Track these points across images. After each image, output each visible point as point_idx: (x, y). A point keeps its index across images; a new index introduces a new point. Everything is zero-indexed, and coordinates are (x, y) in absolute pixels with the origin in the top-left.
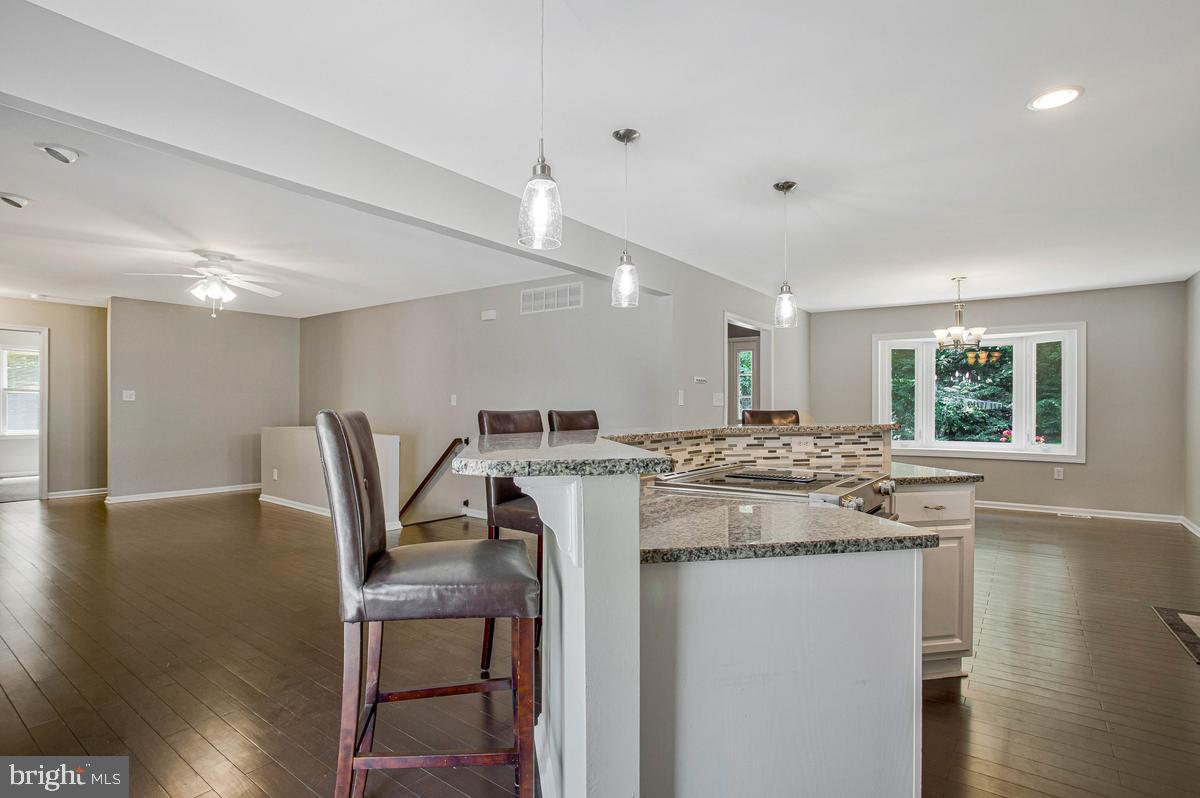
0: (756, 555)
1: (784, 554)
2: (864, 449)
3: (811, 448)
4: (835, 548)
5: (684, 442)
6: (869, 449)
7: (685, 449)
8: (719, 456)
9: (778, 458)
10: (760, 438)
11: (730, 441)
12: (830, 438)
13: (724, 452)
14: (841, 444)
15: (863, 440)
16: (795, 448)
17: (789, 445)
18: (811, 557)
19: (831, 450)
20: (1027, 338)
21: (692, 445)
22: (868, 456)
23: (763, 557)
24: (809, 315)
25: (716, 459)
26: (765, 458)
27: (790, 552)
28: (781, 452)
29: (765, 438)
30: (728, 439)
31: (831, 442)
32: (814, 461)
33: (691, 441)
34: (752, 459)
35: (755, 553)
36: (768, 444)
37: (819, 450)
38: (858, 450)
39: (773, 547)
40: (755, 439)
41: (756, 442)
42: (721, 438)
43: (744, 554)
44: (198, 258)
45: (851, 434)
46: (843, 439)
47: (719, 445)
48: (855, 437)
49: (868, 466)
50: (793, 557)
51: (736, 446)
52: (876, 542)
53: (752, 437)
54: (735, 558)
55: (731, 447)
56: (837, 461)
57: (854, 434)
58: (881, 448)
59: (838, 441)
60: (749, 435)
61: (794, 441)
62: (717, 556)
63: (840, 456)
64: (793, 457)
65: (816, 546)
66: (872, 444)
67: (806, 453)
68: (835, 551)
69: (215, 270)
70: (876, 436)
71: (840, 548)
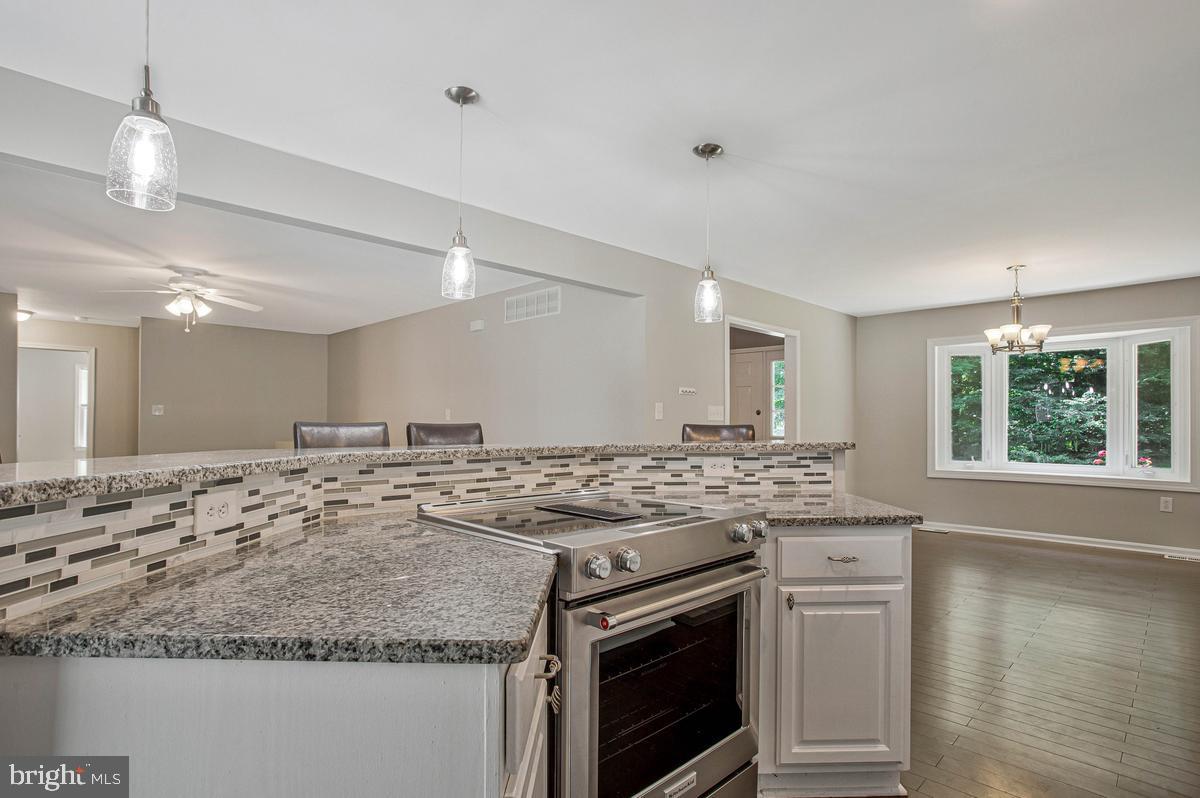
0: (168, 652)
1: (217, 654)
2: (806, 474)
3: (729, 472)
4: (311, 651)
5: (536, 464)
6: (812, 474)
7: (540, 471)
8: (604, 480)
9: (686, 484)
10: (661, 459)
11: (619, 461)
12: (758, 459)
13: (611, 476)
14: (773, 467)
15: (803, 462)
16: (707, 471)
17: (700, 467)
18: (263, 665)
19: (758, 475)
20: (1124, 338)
21: (552, 466)
22: (810, 483)
23: (181, 656)
24: (854, 321)
25: (601, 484)
26: (666, 484)
27: (229, 653)
28: (688, 477)
29: (666, 459)
30: (617, 459)
31: (759, 465)
32: (734, 489)
33: (551, 462)
34: (648, 484)
35: (167, 650)
36: (670, 465)
37: (741, 475)
38: (797, 475)
39: (197, 641)
40: (653, 459)
41: (654, 463)
42: (609, 458)
43: (147, 650)
44: (172, 274)
45: (784, 454)
46: (775, 460)
47: (604, 466)
48: (793, 458)
49: (811, 496)
50: (233, 662)
51: (627, 467)
52: (388, 646)
53: (649, 458)
54: (133, 656)
55: (621, 469)
56: (768, 488)
57: (791, 454)
58: (830, 474)
59: (768, 463)
60: (646, 455)
61: (707, 463)
62: (102, 651)
63: (771, 482)
64: (704, 482)
65: (275, 645)
66: (816, 468)
67: (723, 478)
68: (311, 657)
69: (188, 286)
70: (823, 458)
71: (320, 652)
